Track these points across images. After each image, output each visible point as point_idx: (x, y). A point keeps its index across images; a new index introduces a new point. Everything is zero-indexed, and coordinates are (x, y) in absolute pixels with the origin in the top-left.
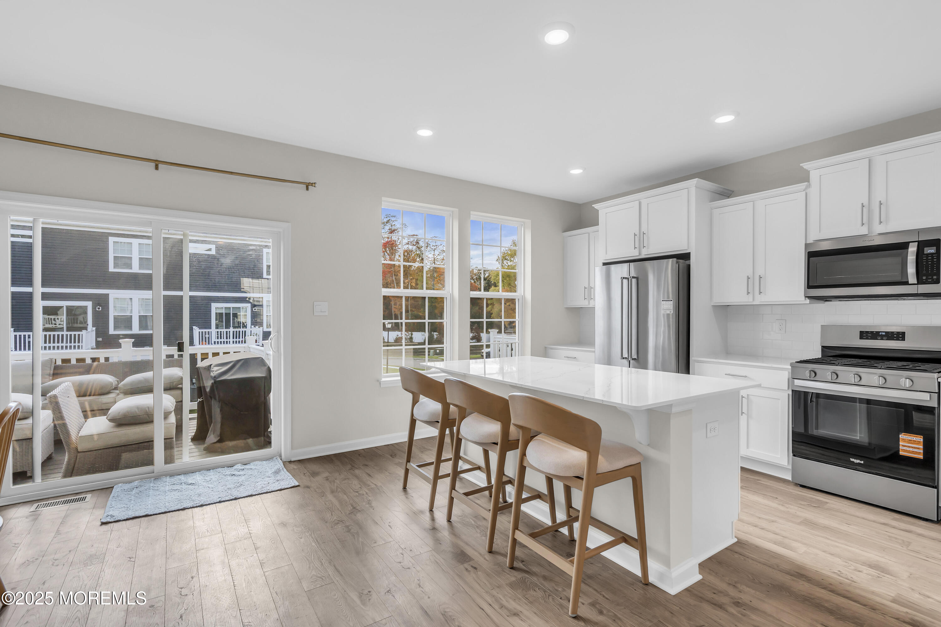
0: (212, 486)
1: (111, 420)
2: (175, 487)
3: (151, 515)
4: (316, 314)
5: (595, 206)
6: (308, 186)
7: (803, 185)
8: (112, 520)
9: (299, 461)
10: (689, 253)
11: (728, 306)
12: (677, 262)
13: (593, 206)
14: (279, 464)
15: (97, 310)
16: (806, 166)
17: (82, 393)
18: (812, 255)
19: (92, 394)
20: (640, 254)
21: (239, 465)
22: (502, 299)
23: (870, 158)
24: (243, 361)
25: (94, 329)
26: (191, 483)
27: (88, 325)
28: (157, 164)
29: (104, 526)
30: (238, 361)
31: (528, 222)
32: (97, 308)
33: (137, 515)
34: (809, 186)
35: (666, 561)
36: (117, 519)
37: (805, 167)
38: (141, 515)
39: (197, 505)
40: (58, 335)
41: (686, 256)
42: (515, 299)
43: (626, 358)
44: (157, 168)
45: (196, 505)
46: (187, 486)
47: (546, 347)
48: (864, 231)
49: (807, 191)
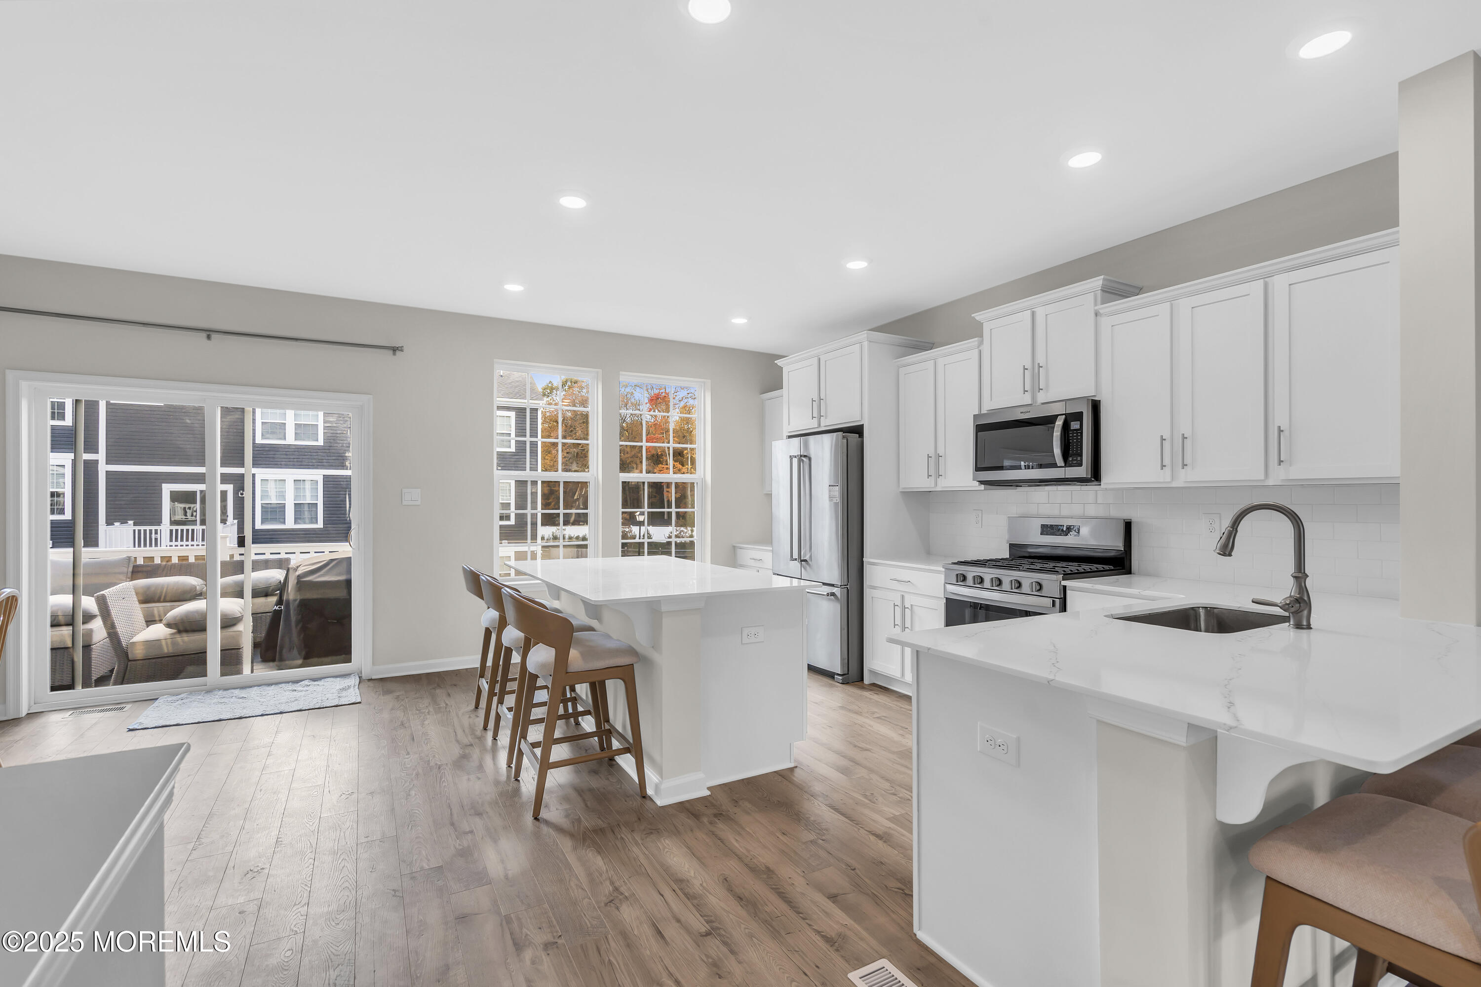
0: (263, 700)
1: (169, 625)
2: (223, 700)
3: (182, 725)
4: (405, 503)
5: (778, 362)
6: (395, 350)
7: (974, 341)
8: (140, 727)
9: (381, 679)
10: (863, 425)
11: (930, 491)
12: (844, 437)
13: (775, 362)
14: (353, 681)
15: (240, 495)
16: (978, 316)
17: (147, 598)
18: (980, 428)
19: (162, 600)
20: (819, 425)
21: (307, 681)
22: (672, 483)
23: (1033, 310)
24: (335, 562)
25: (236, 521)
26: (243, 697)
27: (227, 516)
28: (209, 333)
29: (130, 732)
30: (332, 560)
31: (709, 382)
32: (240, 493)
33: (168, 724)
34: (981, 343)
35: (660, 772)
36: (145, 727)
37: (977, 318)
38: (171, 724)
39: (236, 717)
40: (187, 530)
41: (858, 430)
42: (694, 483)
43: (796, 559)
44: (209, 337)
45: (234, 717)
46: (238, 700)
47: (734, 547)
48: (1027, 399)
49: (980, 348)
